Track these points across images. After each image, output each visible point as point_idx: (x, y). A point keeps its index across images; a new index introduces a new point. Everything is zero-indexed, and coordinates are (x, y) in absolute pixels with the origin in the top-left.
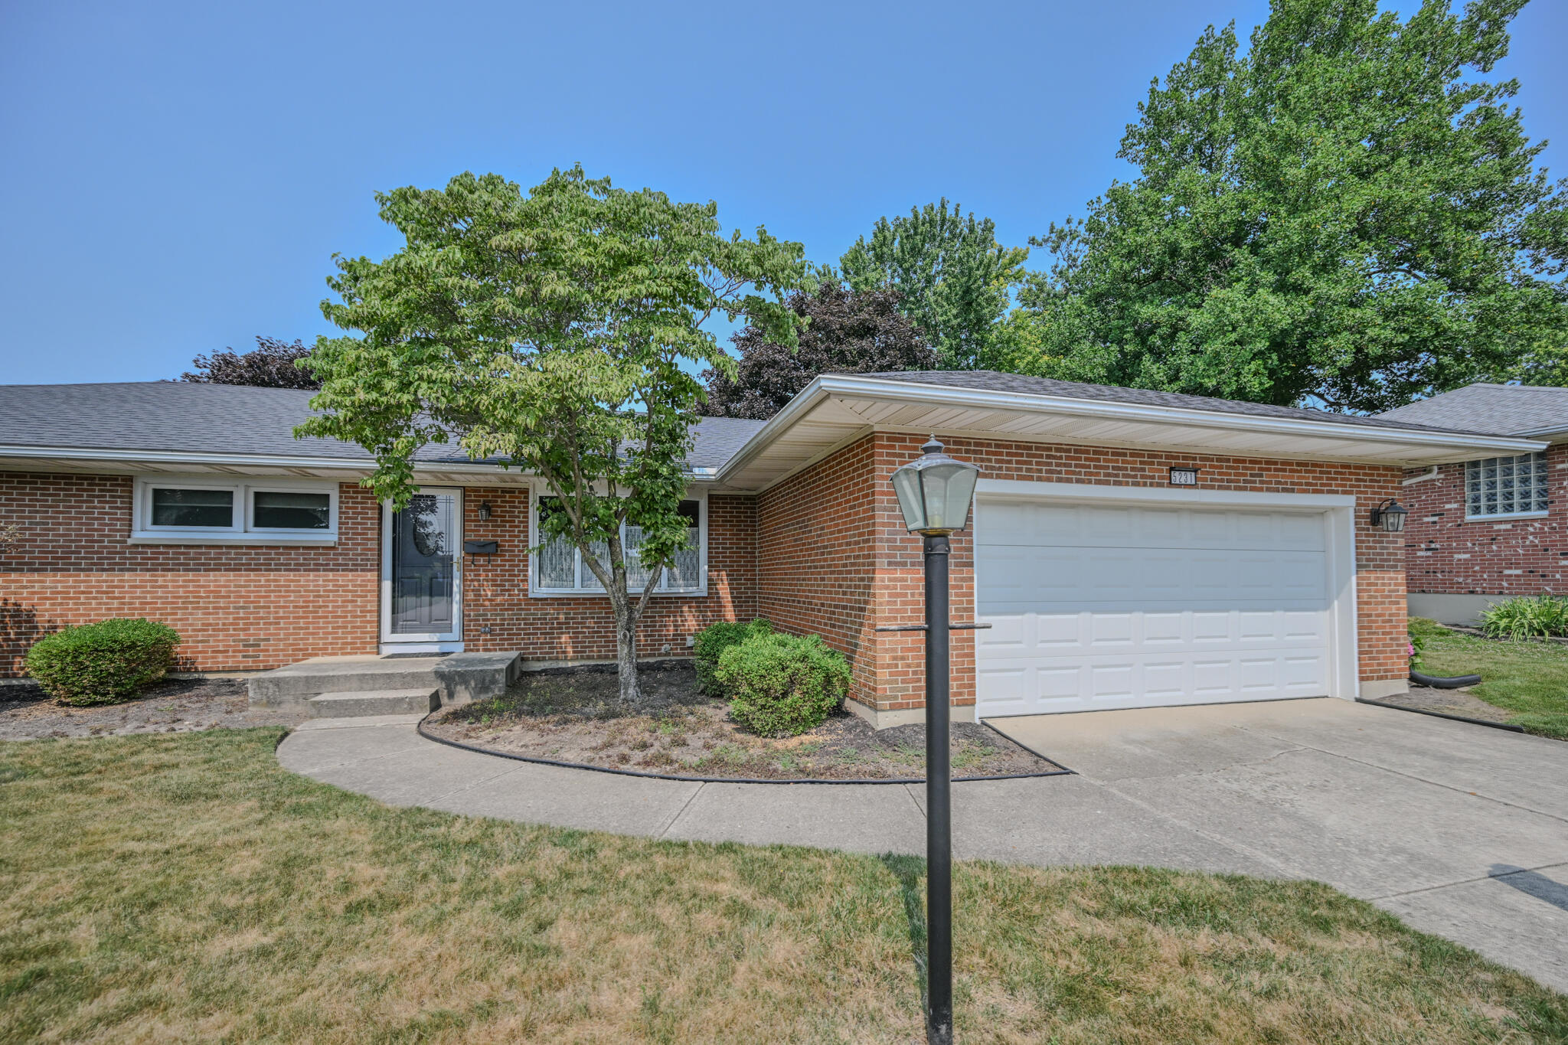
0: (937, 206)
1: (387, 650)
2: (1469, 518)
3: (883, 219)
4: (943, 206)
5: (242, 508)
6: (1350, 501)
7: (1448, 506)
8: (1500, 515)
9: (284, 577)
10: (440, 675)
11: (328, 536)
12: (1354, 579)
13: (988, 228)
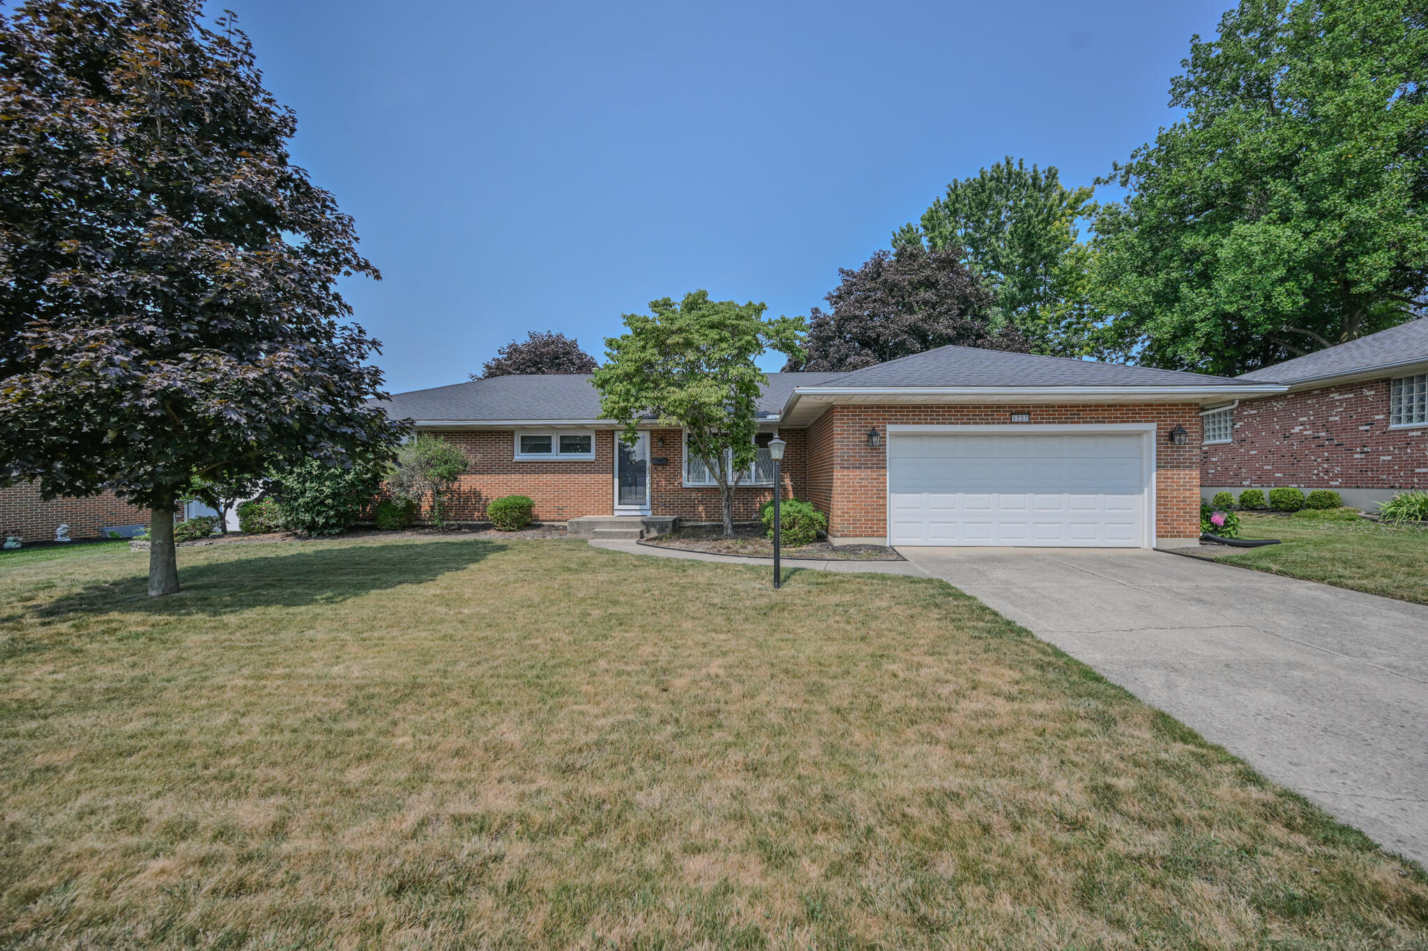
0: (1003, 164)
1: (616, 513)
2: (1393, 426)
3: (955, 181)
4: (1008, 163)
5: (555, 443)
6: (1153, 427)
7: (1377, 417)
8: (1415, 424)
9: (573, 476)
10: (644, 523)
11: (591, 456)
12: (1154, 475)
13: (1052, 174)
